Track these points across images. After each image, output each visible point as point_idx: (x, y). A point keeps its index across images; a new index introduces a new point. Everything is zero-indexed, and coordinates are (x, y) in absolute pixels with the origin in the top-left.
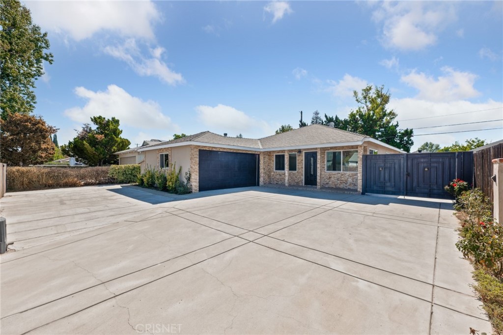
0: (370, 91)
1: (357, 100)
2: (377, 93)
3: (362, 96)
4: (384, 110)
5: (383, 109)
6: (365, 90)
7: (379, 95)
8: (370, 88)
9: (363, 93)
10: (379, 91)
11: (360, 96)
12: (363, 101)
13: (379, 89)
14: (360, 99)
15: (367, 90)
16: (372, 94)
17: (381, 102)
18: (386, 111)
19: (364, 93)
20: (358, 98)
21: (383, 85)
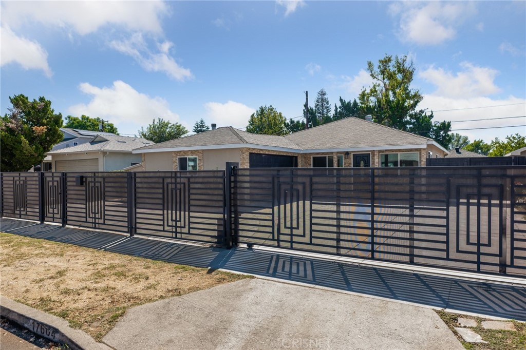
0: (389, 64)
1: (372, 75)
2: (398, 66)
3: (379, 70)
4: (408, 91)
5: (406, 89)
6: (383, 61)
7: (401, 70)
8: (390, 60)
9: (380, 66)
10: (400, 64)
11: (376, 70)
12: (380, 77)
13: (400, 61)
14: (376, 74)
15: (386, 61)
16: (392, 68)
17: (403, 79)
18: (410, 92)
19: (382, 66)
20: (373, 72)
21: (406, 56)
